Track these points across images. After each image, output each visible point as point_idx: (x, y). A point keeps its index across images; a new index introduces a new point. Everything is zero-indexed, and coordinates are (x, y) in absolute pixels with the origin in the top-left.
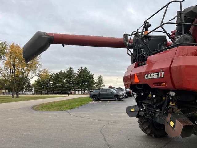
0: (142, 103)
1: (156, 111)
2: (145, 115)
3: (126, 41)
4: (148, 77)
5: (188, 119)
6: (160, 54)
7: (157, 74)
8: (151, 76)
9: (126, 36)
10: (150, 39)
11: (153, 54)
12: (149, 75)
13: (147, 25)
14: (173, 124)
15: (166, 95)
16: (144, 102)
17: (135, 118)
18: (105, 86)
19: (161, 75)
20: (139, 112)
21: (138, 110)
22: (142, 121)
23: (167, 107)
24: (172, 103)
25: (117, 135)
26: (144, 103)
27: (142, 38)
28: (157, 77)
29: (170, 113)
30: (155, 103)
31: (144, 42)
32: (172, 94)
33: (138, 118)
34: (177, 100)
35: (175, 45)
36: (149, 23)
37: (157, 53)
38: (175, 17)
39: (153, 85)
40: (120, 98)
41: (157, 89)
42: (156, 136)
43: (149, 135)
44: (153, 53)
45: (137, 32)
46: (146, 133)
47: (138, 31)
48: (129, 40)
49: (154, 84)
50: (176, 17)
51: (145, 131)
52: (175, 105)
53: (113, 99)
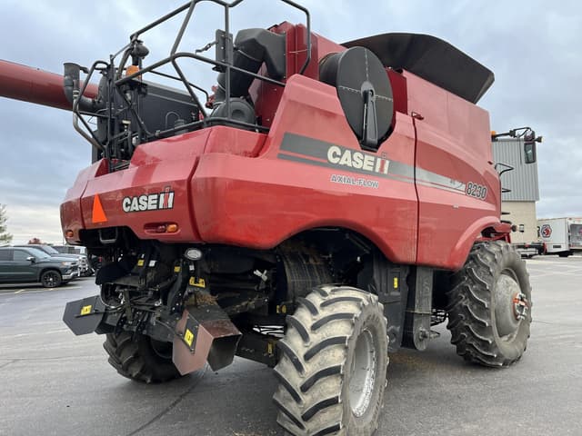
0: (115, 285)
1: (154, 308)
2: (123, 323)
3: (73, 85)
4: (130, 205)
5: (229, 320)
6: (168, 141)
7: (156, 196)
8: (139, 204)
9: (72, 69)
10: (145, 94)
11: (150, 140)
12: (135, 199)
13: (138, 49)
14: (192, 336)
15: (181, 260)
16: (122, 282)
17: (94, 333)
18: (10, 238)
19: (166, 203)
20: (105, 315)
21: (104, 311)
22: (117, 341)
23: (183, 294)
24: (196, 282)
25: (30, 399)
26: (122, 287)
27: (119, 85)
28: (155, 207)
29: (189, 307)
30: (152, 284)
31: (125, 98)
32: (194, 254)
33: (105, 335)
34: (209, 272)
35: (208, 122)
36: (144, 44)
37: (161, 137)
38: (210, 45)
39: (146, 231)
40: (65, 277)
41: (156, 241)
42: (156, 381)
43: (138, 380)
44: (152, 135)
45: (109, 63)
46: (130, 376)
47: (112, 61)
48: (82, 85)
49: (148, 226)
50: (213, 44)
51: (124, 369)
52: (204, 286)
53: (36, 281)
